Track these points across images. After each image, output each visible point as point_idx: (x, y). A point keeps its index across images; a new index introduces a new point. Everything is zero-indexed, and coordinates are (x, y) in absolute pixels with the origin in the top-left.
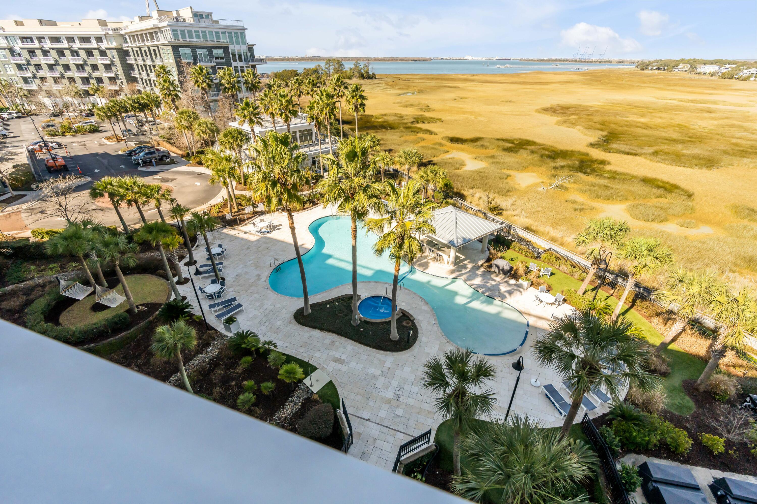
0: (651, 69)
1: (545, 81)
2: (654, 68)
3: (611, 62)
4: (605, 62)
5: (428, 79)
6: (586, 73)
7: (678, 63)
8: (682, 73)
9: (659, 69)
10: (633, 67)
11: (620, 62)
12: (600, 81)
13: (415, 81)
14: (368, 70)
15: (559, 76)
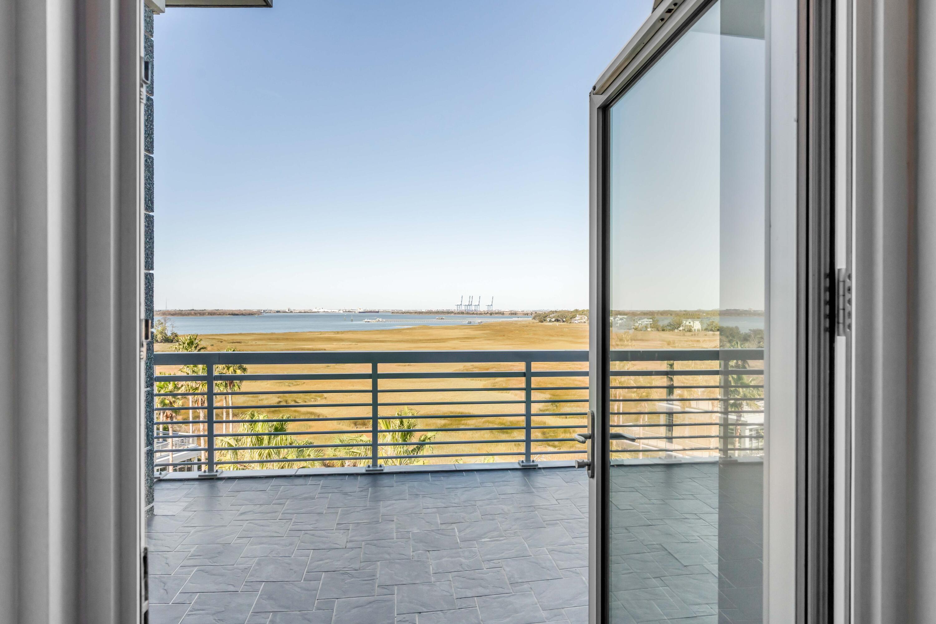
0: (550, 321)
1: (439, 338)
2: (553, 320)
3: (503, 314)
4: (496, 313)
5: (270, 339)
6: (482, 327)
7: (574, 314)
8: (581, 324)
9: (557, 320)
10: (530, 319)
11: (514, 314)
12: (504, 336)
13: (250, 343)
14: (164, 329)
15: (452, 331)
